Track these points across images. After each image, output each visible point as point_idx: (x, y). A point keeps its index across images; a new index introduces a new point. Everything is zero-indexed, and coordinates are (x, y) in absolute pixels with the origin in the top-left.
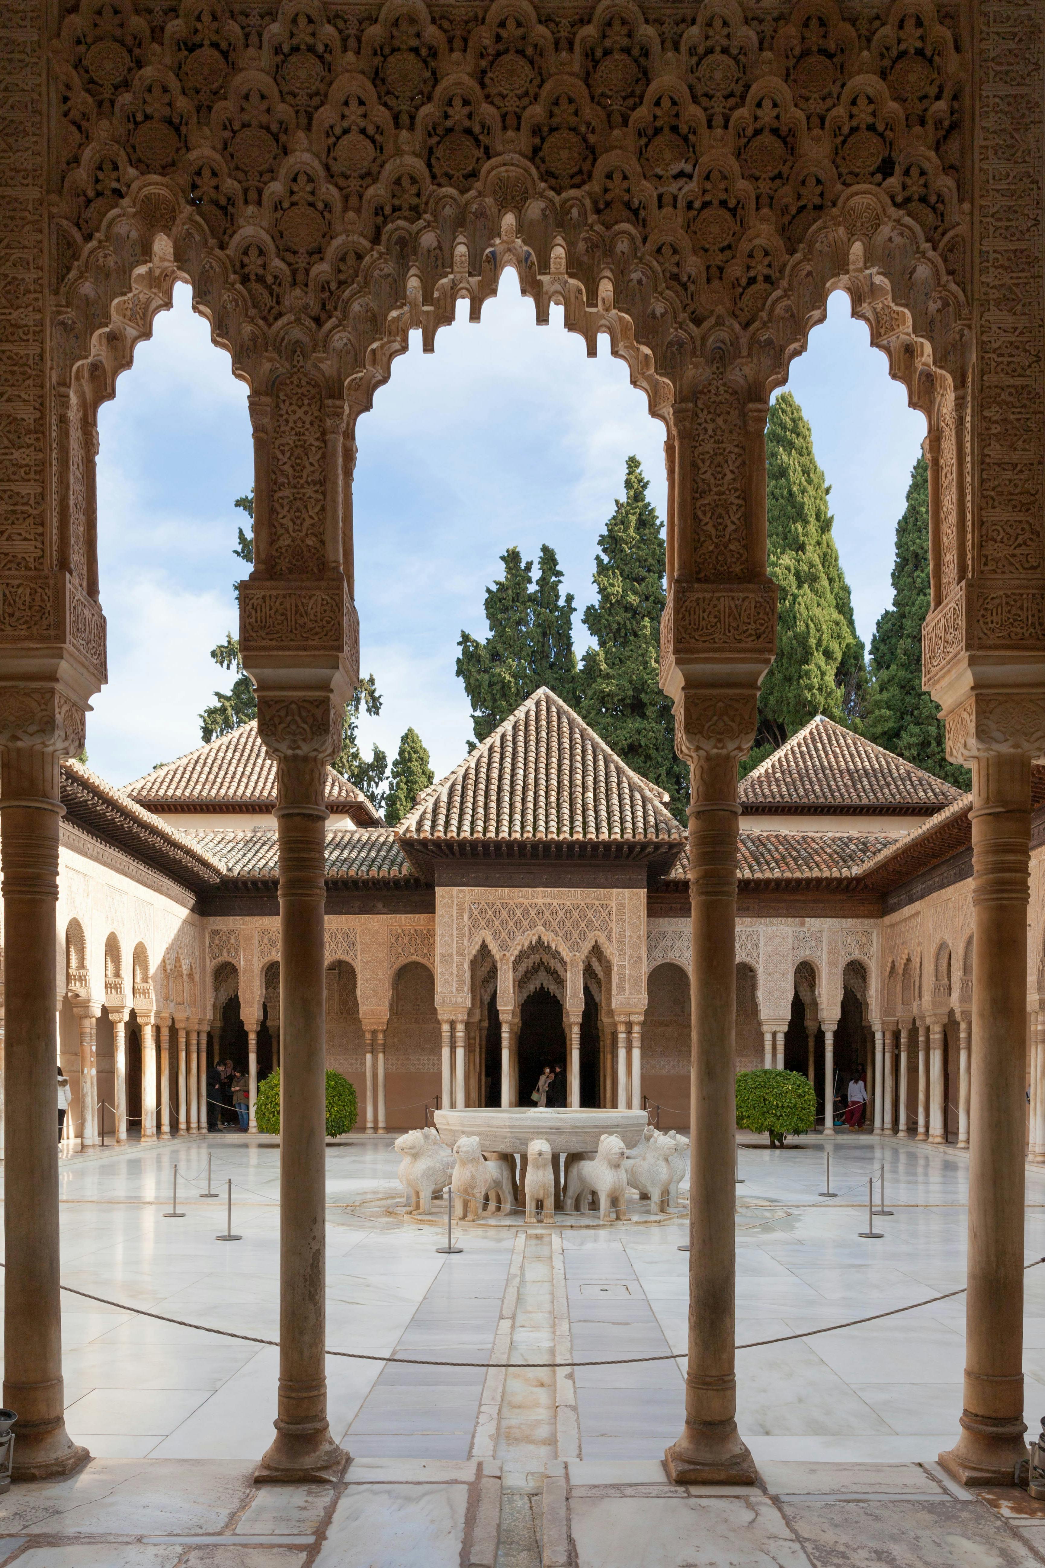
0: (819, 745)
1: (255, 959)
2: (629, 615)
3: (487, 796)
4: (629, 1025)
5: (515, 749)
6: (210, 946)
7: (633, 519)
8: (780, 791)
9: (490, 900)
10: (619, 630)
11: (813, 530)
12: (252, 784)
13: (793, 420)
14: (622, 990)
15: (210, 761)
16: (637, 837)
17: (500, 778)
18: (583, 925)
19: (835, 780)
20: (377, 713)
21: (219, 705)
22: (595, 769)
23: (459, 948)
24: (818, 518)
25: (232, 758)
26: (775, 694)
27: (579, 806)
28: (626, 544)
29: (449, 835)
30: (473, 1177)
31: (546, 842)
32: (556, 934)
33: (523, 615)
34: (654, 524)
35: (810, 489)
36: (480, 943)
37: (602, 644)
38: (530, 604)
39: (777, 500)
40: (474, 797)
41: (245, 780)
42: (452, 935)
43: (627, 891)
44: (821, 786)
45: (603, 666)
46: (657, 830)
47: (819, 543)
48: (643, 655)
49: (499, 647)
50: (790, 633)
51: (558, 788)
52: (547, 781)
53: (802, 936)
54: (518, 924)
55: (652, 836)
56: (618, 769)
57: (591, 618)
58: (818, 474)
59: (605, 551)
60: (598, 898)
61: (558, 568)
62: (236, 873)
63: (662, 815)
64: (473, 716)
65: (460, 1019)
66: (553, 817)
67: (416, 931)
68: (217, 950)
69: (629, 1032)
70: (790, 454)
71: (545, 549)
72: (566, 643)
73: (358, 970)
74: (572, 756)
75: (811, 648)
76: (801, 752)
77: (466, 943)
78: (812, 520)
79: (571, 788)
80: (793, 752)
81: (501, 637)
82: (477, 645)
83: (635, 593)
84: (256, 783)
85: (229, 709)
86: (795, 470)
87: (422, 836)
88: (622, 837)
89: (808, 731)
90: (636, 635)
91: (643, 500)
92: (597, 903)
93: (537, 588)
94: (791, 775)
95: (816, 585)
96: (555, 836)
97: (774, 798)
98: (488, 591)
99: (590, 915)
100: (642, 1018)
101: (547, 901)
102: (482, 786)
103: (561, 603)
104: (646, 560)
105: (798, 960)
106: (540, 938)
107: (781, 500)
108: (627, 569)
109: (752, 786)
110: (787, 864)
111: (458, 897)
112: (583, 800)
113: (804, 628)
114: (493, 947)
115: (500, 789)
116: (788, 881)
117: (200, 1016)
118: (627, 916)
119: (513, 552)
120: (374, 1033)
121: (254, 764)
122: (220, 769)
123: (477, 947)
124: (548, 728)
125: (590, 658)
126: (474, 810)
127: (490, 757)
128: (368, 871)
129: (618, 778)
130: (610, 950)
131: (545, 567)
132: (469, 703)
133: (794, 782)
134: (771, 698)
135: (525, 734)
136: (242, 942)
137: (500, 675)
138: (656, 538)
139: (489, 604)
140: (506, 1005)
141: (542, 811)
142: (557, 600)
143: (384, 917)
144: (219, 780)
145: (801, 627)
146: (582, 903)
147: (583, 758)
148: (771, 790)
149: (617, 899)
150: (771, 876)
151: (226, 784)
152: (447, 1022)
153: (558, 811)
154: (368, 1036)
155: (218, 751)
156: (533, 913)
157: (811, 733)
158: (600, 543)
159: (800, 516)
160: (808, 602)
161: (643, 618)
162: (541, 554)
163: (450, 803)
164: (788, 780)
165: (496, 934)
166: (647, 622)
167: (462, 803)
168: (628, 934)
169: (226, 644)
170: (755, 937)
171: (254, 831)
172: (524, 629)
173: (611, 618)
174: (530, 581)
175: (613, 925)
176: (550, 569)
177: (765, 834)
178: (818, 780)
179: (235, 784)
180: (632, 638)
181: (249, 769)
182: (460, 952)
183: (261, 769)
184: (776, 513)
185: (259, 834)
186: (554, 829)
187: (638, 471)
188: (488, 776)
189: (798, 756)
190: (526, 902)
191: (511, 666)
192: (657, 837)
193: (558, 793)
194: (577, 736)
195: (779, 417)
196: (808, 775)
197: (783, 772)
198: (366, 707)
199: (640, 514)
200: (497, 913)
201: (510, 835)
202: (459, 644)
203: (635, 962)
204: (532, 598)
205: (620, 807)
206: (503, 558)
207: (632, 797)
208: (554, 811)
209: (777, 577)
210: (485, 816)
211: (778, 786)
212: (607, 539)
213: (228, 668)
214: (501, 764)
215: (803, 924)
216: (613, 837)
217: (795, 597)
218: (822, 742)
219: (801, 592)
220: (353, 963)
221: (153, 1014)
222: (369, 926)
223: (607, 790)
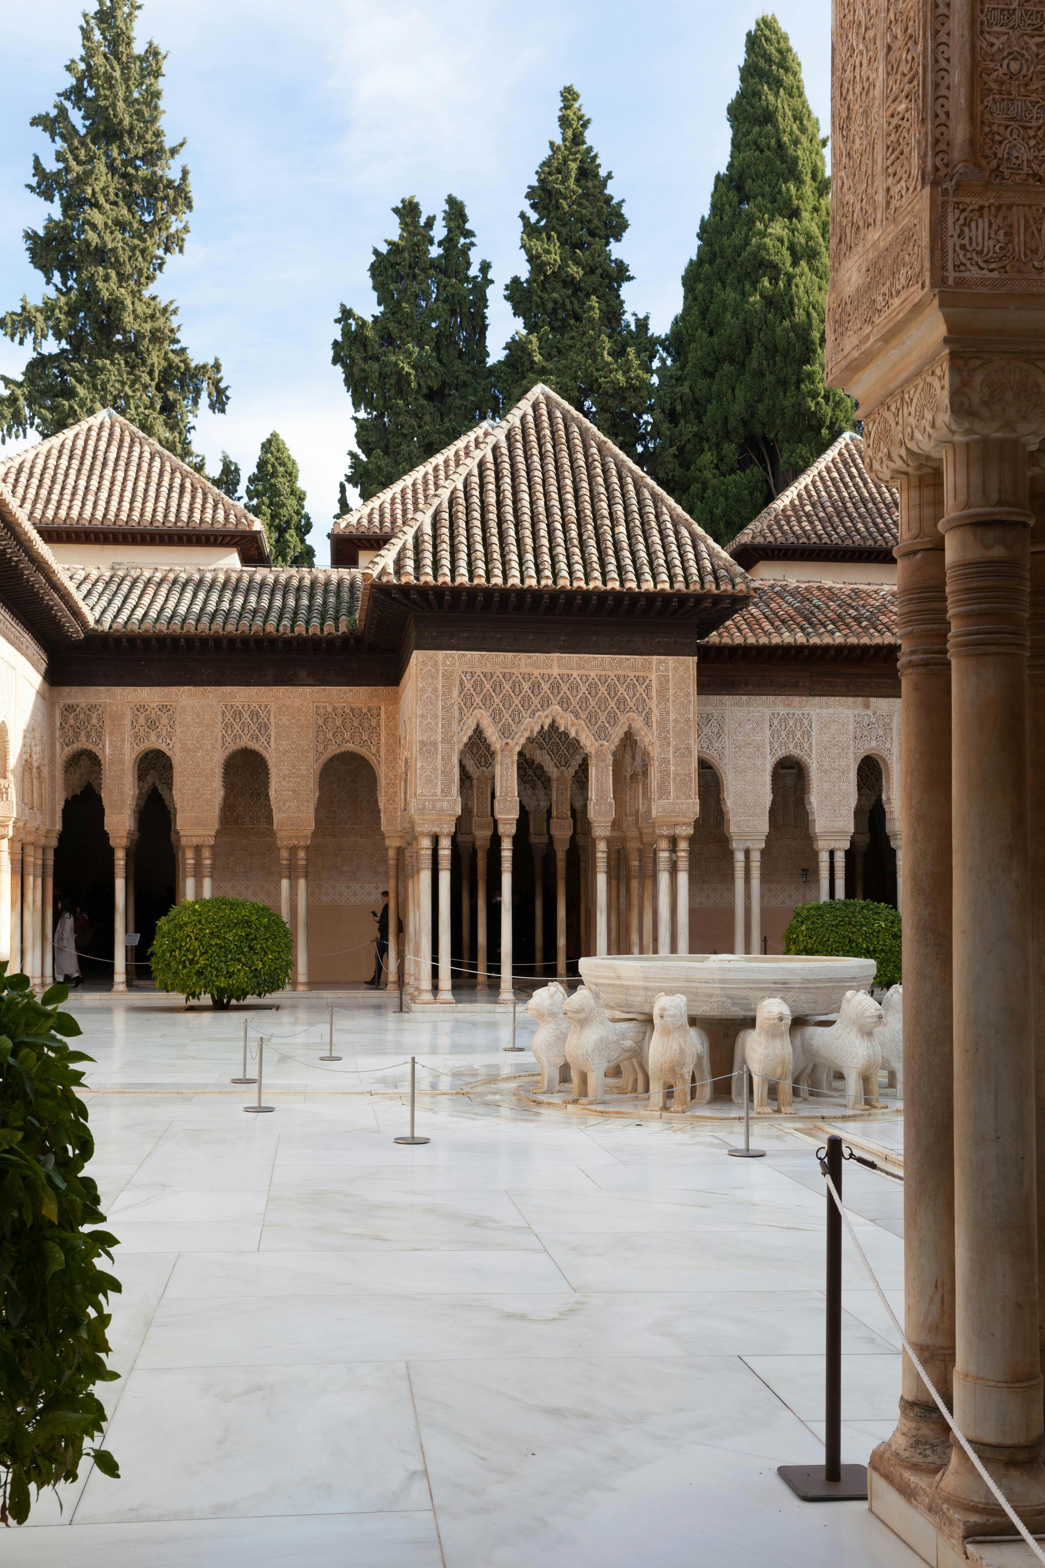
0: (853, 470)
1: (127, 746)
2: (570, 292)
3: (484, 528)
4: (673, 841)
5: (513, 465)
6: (62, 728)
7: (573, 166)
8: (814, 528)
9: (488, 669)
10: (555, 310)
11: (810, 193)
12: (102, 504)
13: (780, 51)
14: (664, 792)
15: (38, 471)
16: (692, 587)
17: (499, 504)
18: (613, 704)
19: (881, 516)
20: (223, 411)
21: (6, 393)
22: (623, 495)
23: (445, 733)
24: (814, 177)
25: (69, 467)
26: (766, 402)
27: (609, 544)
28: (565, 199)
29: (441, 580)
30: (682, 1051)
31: (571, 591)
32: (577, 716)
33: (424, 286)
34: (597, 175)
35: (804, 139)
36: (473, 727)
37: (531, 327)
38: (432, 271)
39: (762, 151)
40: (468, 530)
41: (91, 498)
42: (436, 716)
43: (671, 660)
44: (865, 524)
45: (537, 358)
46: (716, 579)
47: (816, 209)
48: (589, 345)
49: (393, 327)
50: (787, 323)
51: (578, 520)
52: (562, 510)
53: (866, 721)
54: (526, 702)
55: (710, 586)
56: (654, 495)
57: (518, 294)
58: (813, 121)
59: (533, 206)
60: (633, 668)
61: (468, 226)
62: (106, 626)
63: (721, 558)
64: (356, 419)
65: (446, 831)
66: (577, 558)
67: (352, 710)
68: (71, 734)
69: (673, 849)
70: (777, 95)
71: (451, 201)
72: (480, 327)
73: (272, 762)
74: (591, 478)
75: (813, 343)
76: (832, 479)
77: (455, 727)
78: (808, 178)
79: (595, 520)
80: (822, 478)
81: (393, 314)
82: (362, 324)
83: (577, 263)
84: (108, 502)
85: (21, 399)
86: (785, 114)
87: (404, 580)
88: (672, 586)
89: (837, 451)
90: (578, 318)
91: (584, 143)
92: (631, 674)
93: (441, 251)
94: (824, 509)
95: (816, 263)
96: (582, 584)
97: (809, 539)
98: (376, 252)
99: (622, 690)
100: (691, 831)
101: (566, 672)
102: (477, 515)
103: (474, 271)
104: (590, 221)
105: (862, 754)
106: (554, 721)
107: (767, 153)
108: (564, 231)
109: (777, 522)
110: (847, 625)
111: (444, 664)
112: (613, 537)
113: (804, 317)
114: (492, 734)
115: (501, 521)
116: (853, 648)
117: (48, 827)
118: (671, 692)
119: (411, 203)
120: (293, 850)
121: (101, 477)
122: (53, 481)
123: (470, 733)
124: (553, 439)
125: (515, 347)
126: (469, 547)
127: (481, 476)
128: (292, 627)
129: (656, 507)
130: (648, 738)
131: (452, 224)
132: (350, 400)
133: (830, 519)
134: (760, 406)
135: (524, 446)
136: (108, 722)
137: (396, 364)
138: (602, 193)
139: (375, 270)
140: (509, 812)
141: (561, 550)
142: (468, 269)
143: (308, 689)
144: (55, 497)
145: (800, 315)
146: (612, 675)
147: (606, 480)
148: (802, 528)
149: (658, 669)
150: (831, 642)
151: (66, 503)
152: (427, 835)
153: (582, 551)
154: (284, 854)
155: (47, 457)
156: (545, 687)
157: (840, 454)
158: (528, 196)
159: (792, 172)
160: (808, 284)
161: (588, 296)
162: (446, 207)
163: (435, 536)
164: (822, 514)
165: (496, 716)
166: (594, 301)
167: (452, 537)
168: (672, 716)
169: (19, 311)
170: (806, 722)
171: (113, 568)
172: (423, 304)
173: (545, 296)
174: (431, 242)
175: (653, 704)
176: (458, 227)
177: (804, 585)
178: (860, 515)
179: (77, 503)
180: (572, 322)
181: (94, 483)
182: (447, 740)
183: (112, 483)
184: (762, 168)
185: (121, 573)
186: (580, 575)
187: (576, 105)
188: (482, 501)
189: (829, 483)
190: (536, 673)
191: (411, 354)
192: (718, 587)
193: (579, 526)
194: (594, 450)
195: (761, 46)
196: (846, 508)
197: (813, 505)
198: (208, 401)
199: (582, 161)
200: (497, 687)
201: (522, 581)
202: (338, 321)
203: (682, 756)
204: (434, 264)
205: (663, 547)
206: (396, 211)
207: (677, 533)
208: (576, 550)
209: (767, 250)
210: (486, 555)
211: (811, 523)
212: (539, 192)
213: (21, 342)
214: (498, 487)
215: (867, 706)
216: (659, 587)
217: (790, 278)
218: (856, 466)
219: (798, 271)
220: (264, 753)
221: (11, 823)
222: (288, 702)
223: (642, 524)
